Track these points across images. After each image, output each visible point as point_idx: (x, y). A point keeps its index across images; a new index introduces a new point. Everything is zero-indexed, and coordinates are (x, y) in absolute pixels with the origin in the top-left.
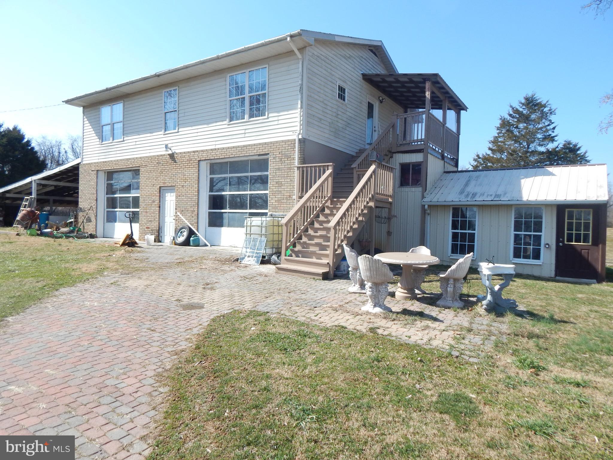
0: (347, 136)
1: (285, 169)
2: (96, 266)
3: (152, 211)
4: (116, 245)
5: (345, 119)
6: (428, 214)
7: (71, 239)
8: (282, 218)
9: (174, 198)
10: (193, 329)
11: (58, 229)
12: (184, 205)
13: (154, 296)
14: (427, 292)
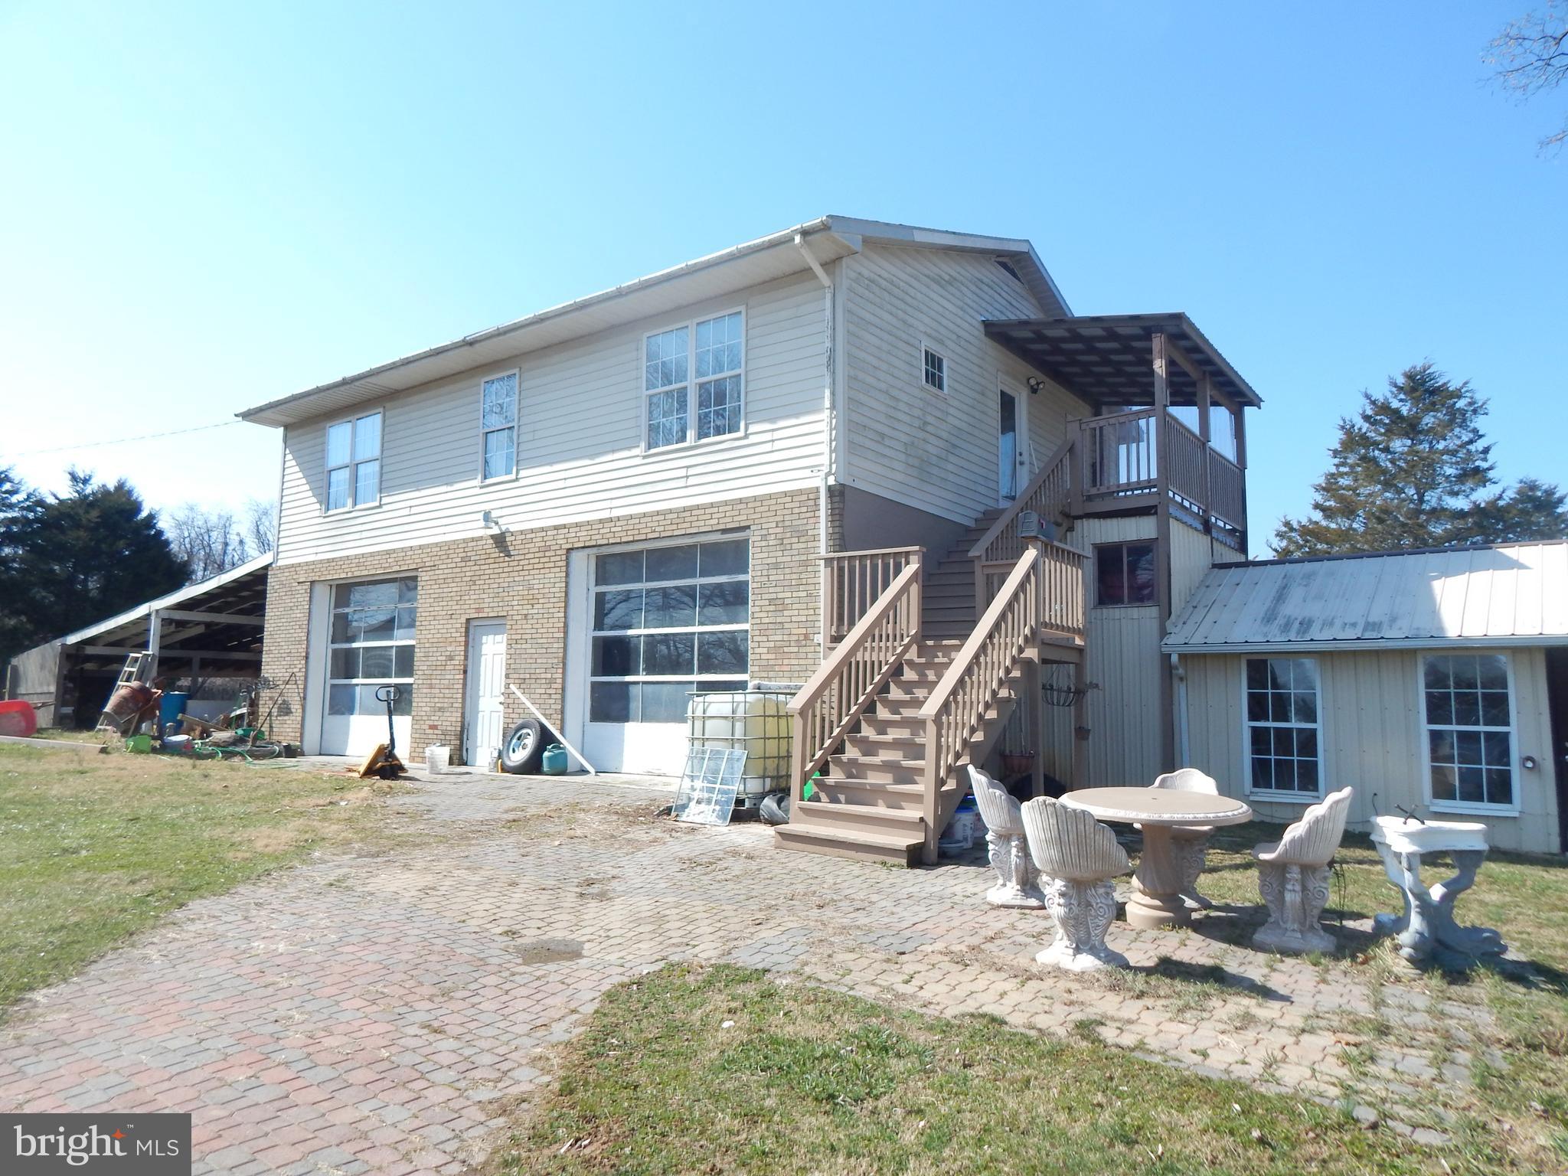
0: (951, 477)
1: (792, 564)
2: (291, 835)
3: (447, 682)
4: (350, 774)
5: (945, 435)
6: (1181, 679)
7: (236, 760)
8: (786, 694)
9: (502, 648)
10: (554, 1025)
11: (205, 733)
12: (528, 666)
13: (443, 920)
14: (1214, 903)
